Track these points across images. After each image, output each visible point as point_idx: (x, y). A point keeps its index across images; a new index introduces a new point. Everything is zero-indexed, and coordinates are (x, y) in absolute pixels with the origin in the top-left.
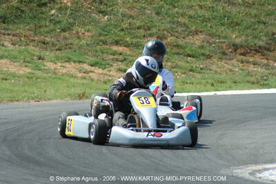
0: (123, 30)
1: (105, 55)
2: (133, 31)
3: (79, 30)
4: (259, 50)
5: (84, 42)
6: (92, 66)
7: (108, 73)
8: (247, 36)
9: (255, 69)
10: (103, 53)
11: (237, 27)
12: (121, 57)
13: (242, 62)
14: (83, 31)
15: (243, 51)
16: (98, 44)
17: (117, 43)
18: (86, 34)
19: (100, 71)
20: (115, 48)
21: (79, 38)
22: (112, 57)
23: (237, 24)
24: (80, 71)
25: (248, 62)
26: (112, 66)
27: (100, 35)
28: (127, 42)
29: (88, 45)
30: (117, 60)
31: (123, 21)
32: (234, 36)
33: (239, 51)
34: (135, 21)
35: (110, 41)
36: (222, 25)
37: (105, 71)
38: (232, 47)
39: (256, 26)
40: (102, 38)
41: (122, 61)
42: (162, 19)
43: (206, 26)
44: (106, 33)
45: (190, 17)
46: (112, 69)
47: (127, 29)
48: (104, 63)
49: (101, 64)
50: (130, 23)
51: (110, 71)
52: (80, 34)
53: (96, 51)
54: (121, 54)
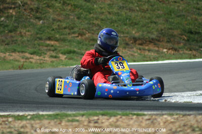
0: (53, 30)
1: (41, 47)
2: (61, 31)
3: (22, 31)
4: (152, 41)
5: (25, 39)
6: (31, 54)
7: (43, 59)
8: (143, 31)
9: (150, 54)
10: (39, 45)
11: (136, 26)
12: (52, 48)
13: (140, 49)
14: (24, 31)
15: (140, 42)
16: (36, 40)
17: (49, 39)
18: (27, 33)
19: (38, 57)
20: (48, 42)
21: (22, 36)
22: (45, 48)
23: (136, 24)
24: (23, 58)
25: (144, 50)
26: (46, 54)
27: (37, 34)
28: (56, 38)
29: (28, 41)
30: (50, 50)
31: (53, 23)
32: (134, 32)
33: (138, 42)
34: (62, 24)
35: (44, 37)
36: (125, 25)
37: (41, 58)
38: (133, 40)
39: (150, 25)
40: (39, 36)
41: (53, 51)
42: (81, 22)
43: (114, 25)
44: (41, 32)
45: (102, 20)
46: (46, 56)
47: (56, 29)
48: (40, 52)
49: (38, 53)
50: (58, 25)
51: (44, 57)
52: (23, 34)
53: (35, 45)
54: (52, 46)
